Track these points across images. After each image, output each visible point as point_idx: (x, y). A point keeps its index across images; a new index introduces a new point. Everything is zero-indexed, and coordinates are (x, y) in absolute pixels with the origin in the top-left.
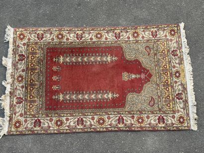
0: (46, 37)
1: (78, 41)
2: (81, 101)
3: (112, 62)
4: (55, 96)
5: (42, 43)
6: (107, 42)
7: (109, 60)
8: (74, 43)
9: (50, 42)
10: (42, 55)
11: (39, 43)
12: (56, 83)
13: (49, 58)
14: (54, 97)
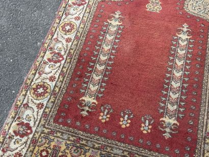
0: (29, 118)
1: (63, 62)
2: (185, 85)
3: (121, 20)
4: (165, 132)
5: (40, 129)
6: (85, 19)
7: (117, 23)
8: (65, 70)
9: (44, 112)
10: (65, 137)
11: (37, 136)
12: (136, 123)
13: (78, 124)
14: (167, 136)
